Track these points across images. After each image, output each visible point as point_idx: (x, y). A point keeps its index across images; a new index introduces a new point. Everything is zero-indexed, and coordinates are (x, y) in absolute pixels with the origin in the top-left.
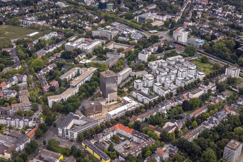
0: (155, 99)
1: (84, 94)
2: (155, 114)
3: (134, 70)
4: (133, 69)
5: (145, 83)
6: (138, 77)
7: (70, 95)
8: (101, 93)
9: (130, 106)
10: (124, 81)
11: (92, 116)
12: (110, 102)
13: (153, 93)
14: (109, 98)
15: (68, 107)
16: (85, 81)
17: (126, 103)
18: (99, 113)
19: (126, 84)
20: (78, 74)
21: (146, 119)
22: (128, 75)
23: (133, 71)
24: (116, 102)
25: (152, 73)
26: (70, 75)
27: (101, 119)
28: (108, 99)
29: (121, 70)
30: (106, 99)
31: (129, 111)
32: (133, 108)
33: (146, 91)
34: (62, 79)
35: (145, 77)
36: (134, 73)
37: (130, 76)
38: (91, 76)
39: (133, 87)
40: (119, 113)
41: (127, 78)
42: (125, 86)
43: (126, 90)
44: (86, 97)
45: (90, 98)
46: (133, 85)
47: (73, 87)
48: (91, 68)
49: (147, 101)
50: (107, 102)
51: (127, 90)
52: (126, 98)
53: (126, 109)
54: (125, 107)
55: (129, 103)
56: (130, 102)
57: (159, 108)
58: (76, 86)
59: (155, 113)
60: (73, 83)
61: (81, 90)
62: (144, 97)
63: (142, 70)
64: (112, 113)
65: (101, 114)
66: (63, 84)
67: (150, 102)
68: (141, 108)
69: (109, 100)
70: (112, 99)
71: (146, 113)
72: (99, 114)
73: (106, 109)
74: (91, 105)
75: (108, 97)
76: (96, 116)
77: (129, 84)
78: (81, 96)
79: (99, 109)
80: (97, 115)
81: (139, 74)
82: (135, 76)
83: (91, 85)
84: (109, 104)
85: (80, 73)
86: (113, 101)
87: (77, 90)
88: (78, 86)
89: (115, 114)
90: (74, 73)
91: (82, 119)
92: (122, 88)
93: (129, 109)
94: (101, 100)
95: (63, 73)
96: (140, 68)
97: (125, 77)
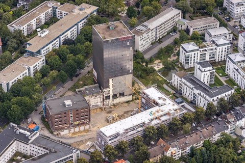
0: (222, 99)
1: (54, 73)
2: (217, 137)
3: (187, 15)
4: (184, 13)
5: (208, 53)
6: (194, 33)
7: (20, 76)
8: (95, 73)
9: (157, 115)
10: (160, 41)
11: (65, 132)
12: (115, 96)
13: (223, 79)
14: (111, 88)
15: (10, 108)
16: (63, 38)
17: (149, 104)
18: (83, 124)
19: (161, 51)
20: (52, 20)
21: (192, 149)
22: (169, 27)
23: (184, 17)
24: (130, 98)
25: (231, 23)
26: (33, 22)
27: (86, 141)
28: (110, 90)
29: (156, 13)
30: (105, 90)
31: (153, 128)
32: (163, 118)
33: (204, 75)
34: (12, 29)
35: (210, 36)
36: (186, 22)
37: (174, 30)
38: (81, 25)
39: (178, 60)
40: (127, 131)
41: (168, 33)
42: (158, 56)
43: (158, 66)
44: (60, 81)
45: (69, 84)
46: (178, 54)
47: (32, 54)
48: (84, 5)
49: (203, 102)
50: (108, 97)
51: (161, 66)
52: (153, 93)
53: (147, 121)
54: (144, 117)
55: (157, 104)
56: (160, 102)
57: (229, 122)
58: (39, 52)
59: (219, 134)
60: (33, 45)
61: (49, 64)
62: (197, 92)
63: (208, 14)
64: (109, 130)
65: (87, 127)
66: (12, 43)
67: (210, 106)
68: (184, 120)
69: (111, 94)
70: (119, 91)
71: (194, 136)
72: (82, 128)
73: (104, 115)
74: (64, 105)
75: (108, 87)
76: (74, 133)
77: (168, 51)
78: (47, 79)
79: (83, 115)
80: (77, 129)
81: (197, 25)
82: (188, 31)
83: (75, 52)
84: (111, 102)
85: (58, 16)
86: (122, 94)
87: (39, 63)
88: (43, 52)
89: (117, 135)
90: (42, 17)
91: (35, 142)
92: (151, 61)
93: (155, 122)
94: (92, 94)
95: (17, 15)
96: (204, 8)
97: (163, 32)
